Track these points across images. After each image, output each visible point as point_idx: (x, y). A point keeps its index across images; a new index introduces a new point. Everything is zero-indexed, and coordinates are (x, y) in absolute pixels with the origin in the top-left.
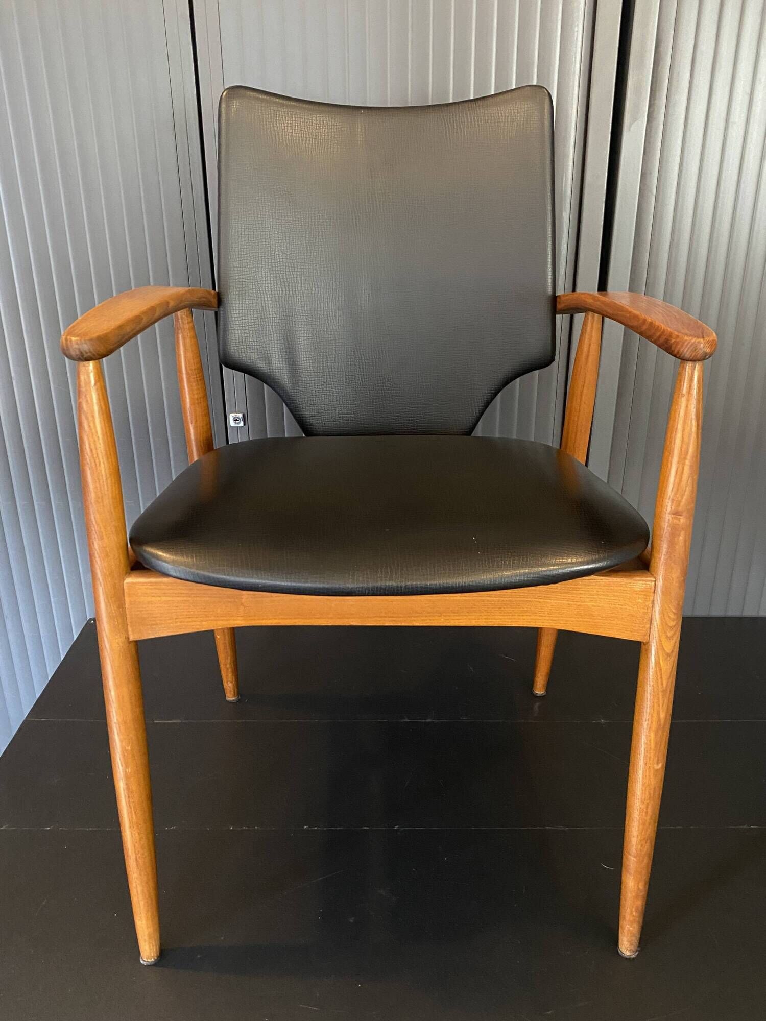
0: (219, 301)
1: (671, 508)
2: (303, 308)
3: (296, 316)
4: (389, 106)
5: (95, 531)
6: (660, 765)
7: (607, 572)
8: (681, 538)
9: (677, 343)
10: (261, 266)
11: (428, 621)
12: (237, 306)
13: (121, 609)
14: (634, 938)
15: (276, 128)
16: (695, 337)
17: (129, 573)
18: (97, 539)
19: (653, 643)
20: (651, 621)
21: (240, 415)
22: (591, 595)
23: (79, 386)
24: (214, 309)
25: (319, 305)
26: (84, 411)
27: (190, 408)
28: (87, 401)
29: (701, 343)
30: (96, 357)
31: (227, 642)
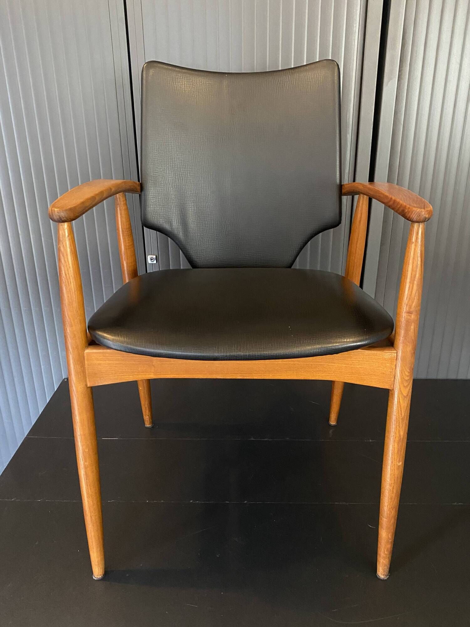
0: (142, 187)
1: (406, 309)
2: (191, 192)
3: (187, 197)
4: (243, 72)
5: (68, 321)
6: (401, 463)
7: (367, 348)
8: (412, 327)
9: (409, 212)
10: (166, 167)
11: (263, 376)
12: (152, 191)
13: (82, 368)
14: (386, 567)
15: (175, 86)
16: (420, 208)
17: (88, 347)
18: (69, 327)
19: (396, 390)
20: (395, 377)
21: (154, 257)
22: (358, 361)
23: (59, 237)
24: (138, 193)
25: (200, 190)
26: (62, 252)
27: (124, 251)
28: (63, 246)
29: (423, 212)
30: (69, 220)
31: (145, 391)
